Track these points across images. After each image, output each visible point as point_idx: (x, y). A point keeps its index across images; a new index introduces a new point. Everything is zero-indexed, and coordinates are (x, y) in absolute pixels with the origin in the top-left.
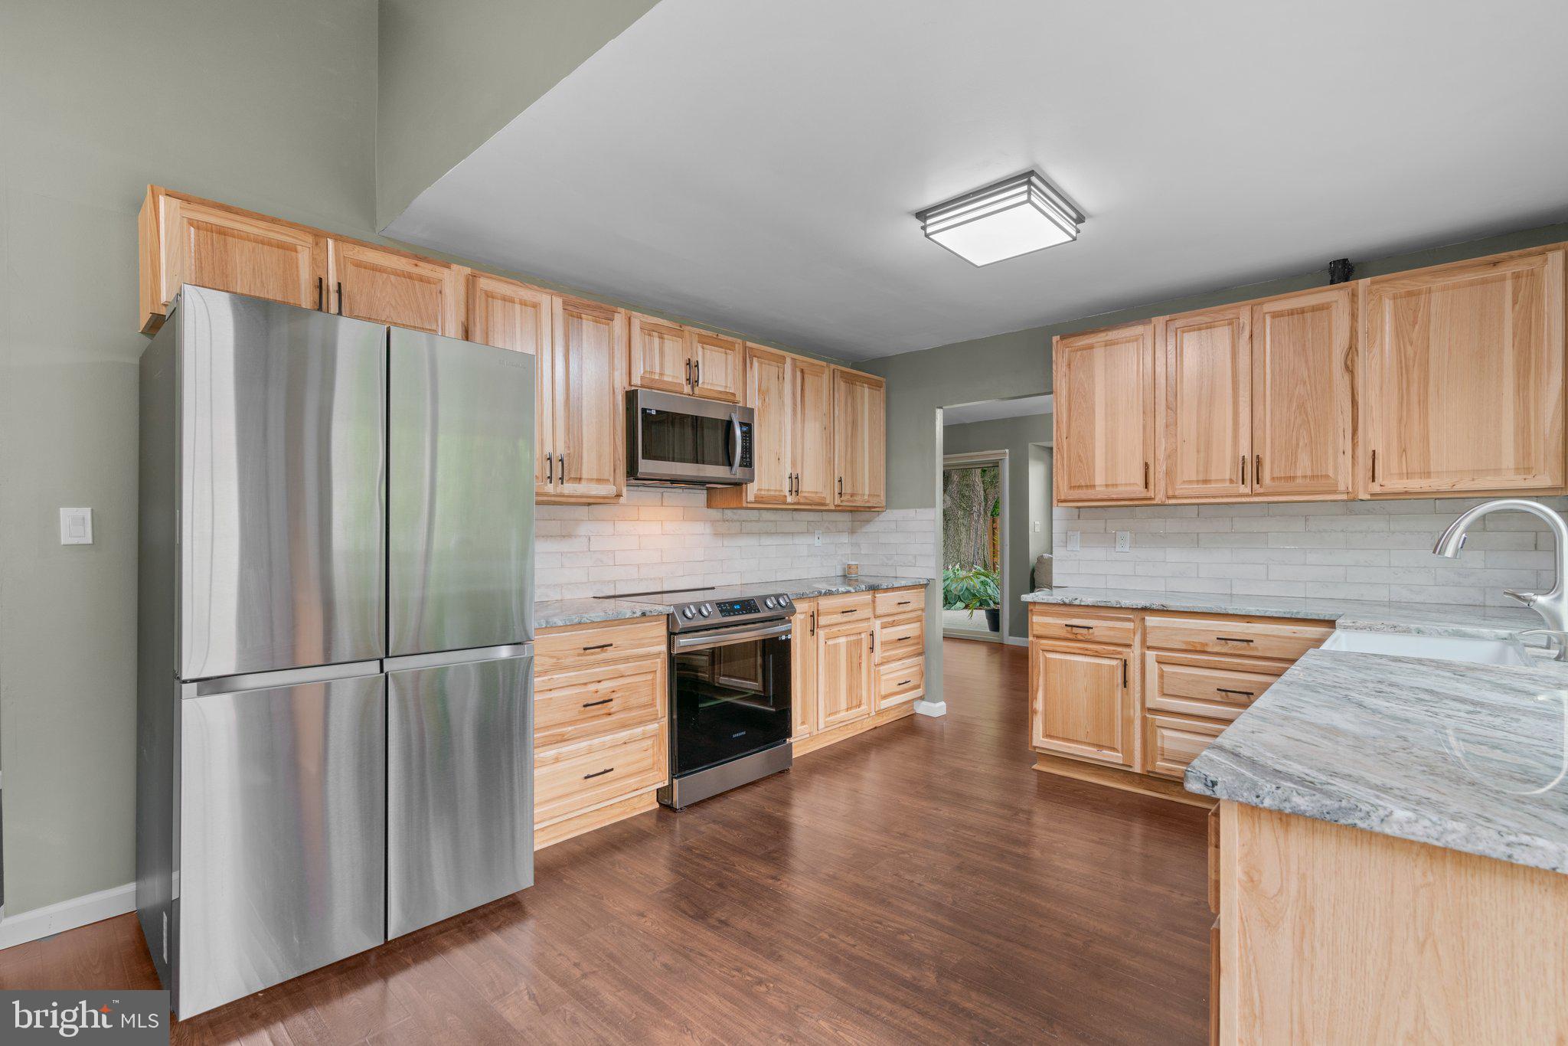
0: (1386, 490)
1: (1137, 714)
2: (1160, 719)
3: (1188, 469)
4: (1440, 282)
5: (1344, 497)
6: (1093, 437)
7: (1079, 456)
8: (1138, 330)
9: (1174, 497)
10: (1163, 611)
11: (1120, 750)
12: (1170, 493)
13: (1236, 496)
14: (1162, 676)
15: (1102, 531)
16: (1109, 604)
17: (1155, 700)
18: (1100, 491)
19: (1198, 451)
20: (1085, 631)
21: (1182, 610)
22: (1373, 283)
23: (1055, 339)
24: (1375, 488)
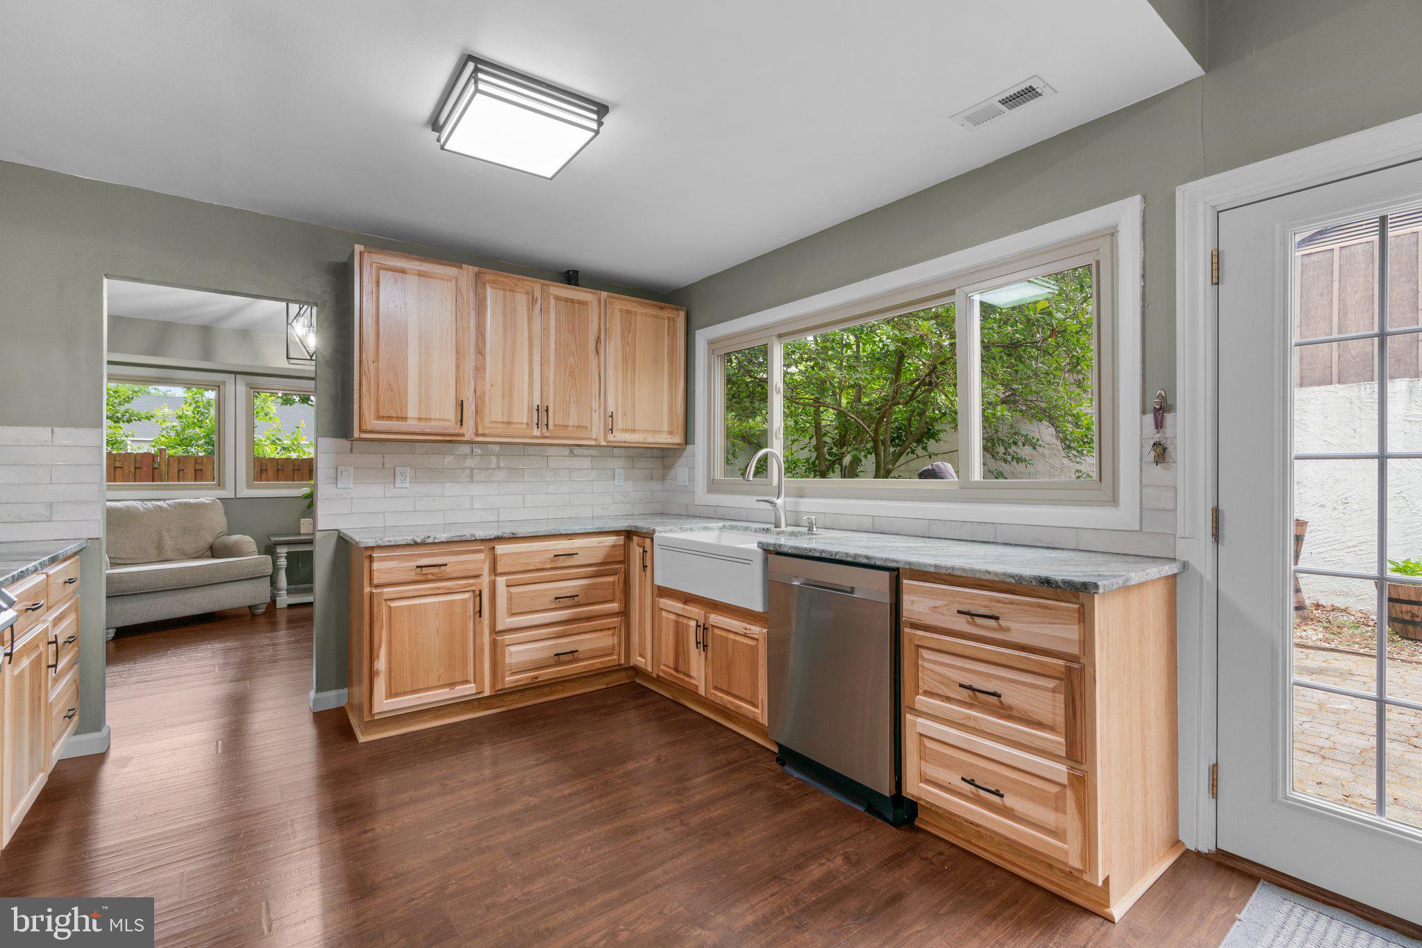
0: (616, 439)
1: (486, 639)
2: (508, 637)
3: (495, 412)
4: (640, 310)
5: (593, 443)
6: (405, 367)
7: (389, 385)
8: (452, 271)
9: (484, 435)
10: (513, 538)
11: (472, 680)
12: (480, 431)
13: (530, 438)
14: (510, 599)
15: (381, 466)
16: (464, 538)
17: (504, 621)
18: (412, 425)
19: (503, 397)
20: (436, 570)
21: (528, 535)
22: (608, 296)
23: (358, 248)
24: (610, 437)
